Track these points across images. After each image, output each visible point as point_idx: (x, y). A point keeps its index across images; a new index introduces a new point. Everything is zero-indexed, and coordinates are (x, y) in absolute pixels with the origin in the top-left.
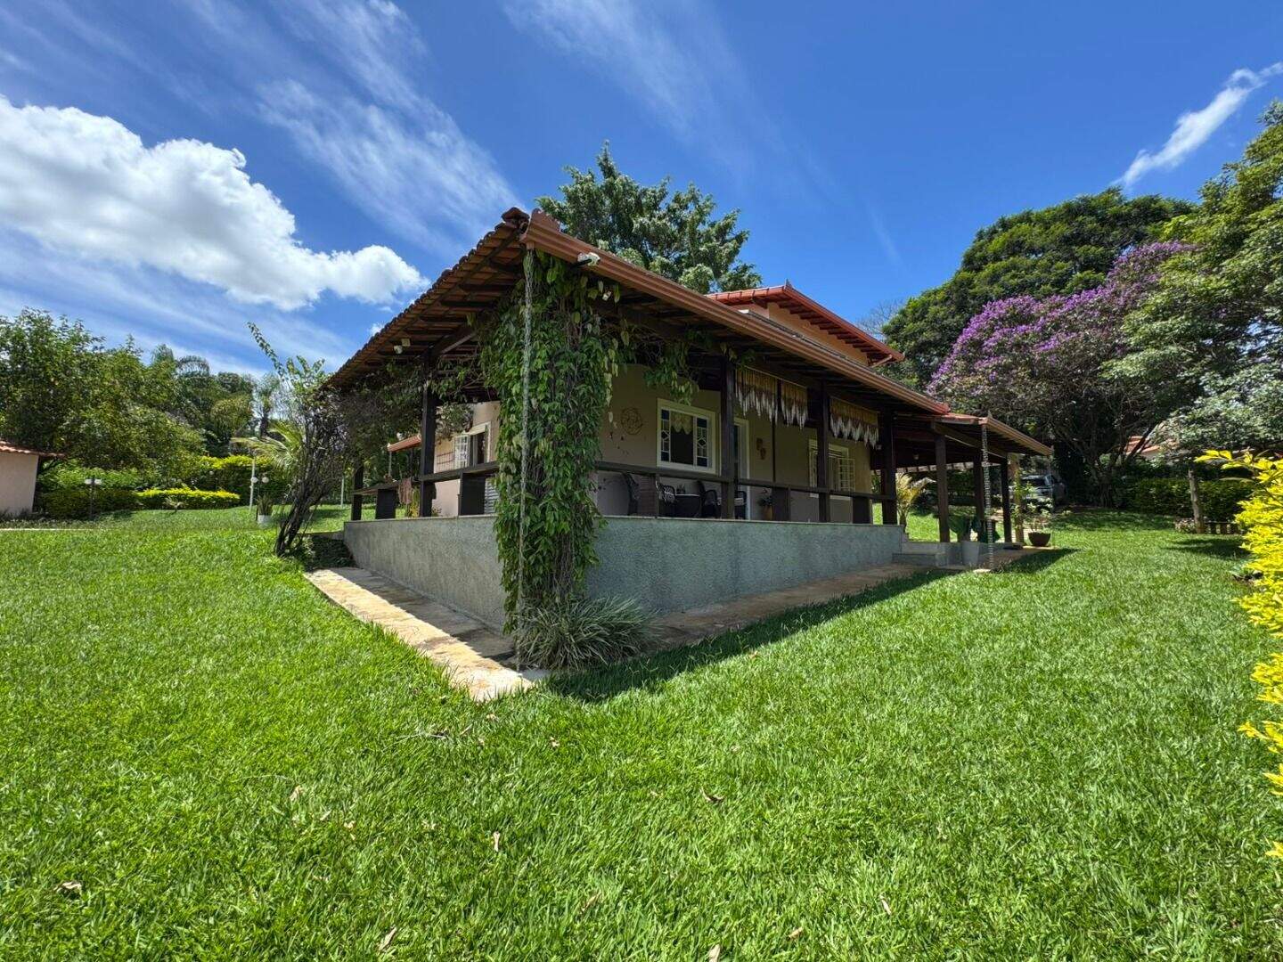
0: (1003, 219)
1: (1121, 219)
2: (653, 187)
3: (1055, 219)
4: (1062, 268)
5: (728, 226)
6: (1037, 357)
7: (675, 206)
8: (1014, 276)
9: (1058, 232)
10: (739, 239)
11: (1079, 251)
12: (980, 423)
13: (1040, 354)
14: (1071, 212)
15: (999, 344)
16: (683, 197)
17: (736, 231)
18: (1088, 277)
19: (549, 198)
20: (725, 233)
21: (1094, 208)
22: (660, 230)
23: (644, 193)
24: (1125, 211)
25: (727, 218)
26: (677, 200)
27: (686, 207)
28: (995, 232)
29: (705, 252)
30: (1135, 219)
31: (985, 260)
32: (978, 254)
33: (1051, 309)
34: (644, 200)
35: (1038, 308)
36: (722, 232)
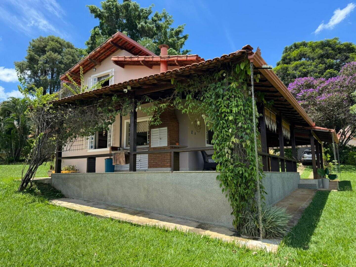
0: (295, 43)
1: (340, 50)
2: (146, 8)
3: (317, 47)
4: (321, 67)
5: (180, 31)
6: (318, 102)
7: (156, 18)
8: (304, 68)
9: (319, 52)
10: (185, 37)
11: (328, 61)
12: (331, 131)
13: (319, 101)
14: (323, 45)
15: (303, 96)
16: (159, 15)
17: (184, 34)
18: (331, 72)
19: (94, 6)
20: (179, 34)
21: (331, 44)
22: (150, 29)
23: (142, 10)
24: (342, 47)
25: (179, 27)
26: (156, 16)
27: (161, 20)
28: (292, 48)
29: (171, 43)
30: (345, 51)
31: (290, 60)
32: (288, 57)
33: (321, 83)
34: (141, 14)
35: (316, 82)
36: (177, 33)
